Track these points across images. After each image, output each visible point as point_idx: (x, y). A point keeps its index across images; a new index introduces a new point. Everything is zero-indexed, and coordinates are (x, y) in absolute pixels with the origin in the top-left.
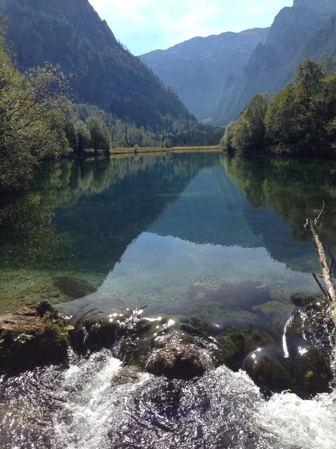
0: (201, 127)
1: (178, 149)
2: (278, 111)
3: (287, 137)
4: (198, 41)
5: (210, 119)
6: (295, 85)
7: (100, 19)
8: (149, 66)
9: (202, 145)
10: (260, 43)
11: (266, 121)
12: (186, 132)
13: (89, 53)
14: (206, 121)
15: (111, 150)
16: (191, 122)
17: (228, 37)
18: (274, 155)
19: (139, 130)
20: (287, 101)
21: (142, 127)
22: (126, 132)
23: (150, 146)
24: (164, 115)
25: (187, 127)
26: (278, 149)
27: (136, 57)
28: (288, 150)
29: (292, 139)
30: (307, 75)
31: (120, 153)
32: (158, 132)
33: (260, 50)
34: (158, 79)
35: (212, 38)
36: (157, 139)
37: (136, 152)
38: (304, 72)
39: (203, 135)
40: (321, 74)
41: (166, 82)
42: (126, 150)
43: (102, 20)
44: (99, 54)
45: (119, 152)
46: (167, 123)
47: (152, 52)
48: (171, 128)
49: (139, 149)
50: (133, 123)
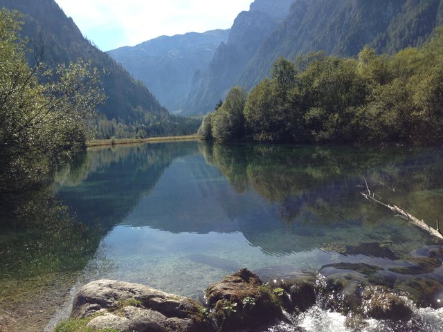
0: (173, 118)
1: (154, 140)
2: (258, 103)
3: (268, 126)
4: (164, 39)
5: (180, 111)
6: (271, 81)
7: (66, 17)
8: (117, 61)
9: (175, 135)
10: (222, 43)
11: (246, 112)
12: (158, 123)
13: (55, 48)
14: (176, 112)
15: (88, 143)
16: (162, 114)
17: (192, 36)
18: (256, 142)
19: (110, 122)
20: (266, 94)
21: (114, 119)
22: (97, 124)
23: (123, 137)
24: (135, 107)
25: (159, 118)
26: (261, 137)
27: (105, 53)
28: (270, 138)
29: (274, 127)
30: (282, 72)
31: (97, 145)
32: (130, 124)
33: (222, 49)
34: (128, 74)
35: (177, 37)
36: (131, 131)
37: (113, 144)
38: (279, 69)
39: (175, 126)
40: (293, 71)
41: (136, 76)
42: (103, 142)
43: (68, 17)
44: (66, 49)
45: (95, 144)
46: (138, 115)
47: (120, 49)
48: (143, 119)
49: (117, 141)
50: (104, 115)
